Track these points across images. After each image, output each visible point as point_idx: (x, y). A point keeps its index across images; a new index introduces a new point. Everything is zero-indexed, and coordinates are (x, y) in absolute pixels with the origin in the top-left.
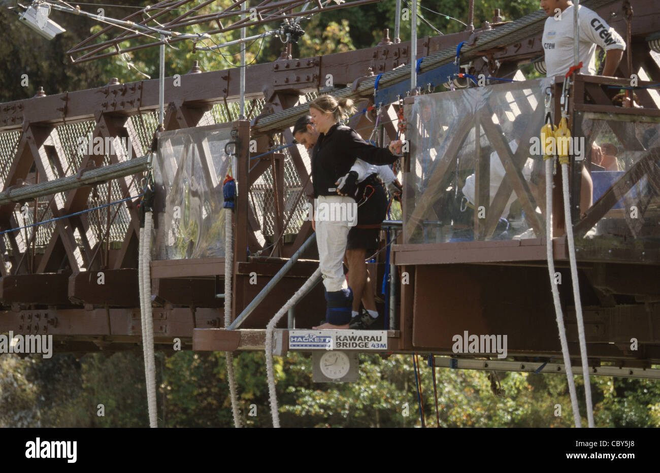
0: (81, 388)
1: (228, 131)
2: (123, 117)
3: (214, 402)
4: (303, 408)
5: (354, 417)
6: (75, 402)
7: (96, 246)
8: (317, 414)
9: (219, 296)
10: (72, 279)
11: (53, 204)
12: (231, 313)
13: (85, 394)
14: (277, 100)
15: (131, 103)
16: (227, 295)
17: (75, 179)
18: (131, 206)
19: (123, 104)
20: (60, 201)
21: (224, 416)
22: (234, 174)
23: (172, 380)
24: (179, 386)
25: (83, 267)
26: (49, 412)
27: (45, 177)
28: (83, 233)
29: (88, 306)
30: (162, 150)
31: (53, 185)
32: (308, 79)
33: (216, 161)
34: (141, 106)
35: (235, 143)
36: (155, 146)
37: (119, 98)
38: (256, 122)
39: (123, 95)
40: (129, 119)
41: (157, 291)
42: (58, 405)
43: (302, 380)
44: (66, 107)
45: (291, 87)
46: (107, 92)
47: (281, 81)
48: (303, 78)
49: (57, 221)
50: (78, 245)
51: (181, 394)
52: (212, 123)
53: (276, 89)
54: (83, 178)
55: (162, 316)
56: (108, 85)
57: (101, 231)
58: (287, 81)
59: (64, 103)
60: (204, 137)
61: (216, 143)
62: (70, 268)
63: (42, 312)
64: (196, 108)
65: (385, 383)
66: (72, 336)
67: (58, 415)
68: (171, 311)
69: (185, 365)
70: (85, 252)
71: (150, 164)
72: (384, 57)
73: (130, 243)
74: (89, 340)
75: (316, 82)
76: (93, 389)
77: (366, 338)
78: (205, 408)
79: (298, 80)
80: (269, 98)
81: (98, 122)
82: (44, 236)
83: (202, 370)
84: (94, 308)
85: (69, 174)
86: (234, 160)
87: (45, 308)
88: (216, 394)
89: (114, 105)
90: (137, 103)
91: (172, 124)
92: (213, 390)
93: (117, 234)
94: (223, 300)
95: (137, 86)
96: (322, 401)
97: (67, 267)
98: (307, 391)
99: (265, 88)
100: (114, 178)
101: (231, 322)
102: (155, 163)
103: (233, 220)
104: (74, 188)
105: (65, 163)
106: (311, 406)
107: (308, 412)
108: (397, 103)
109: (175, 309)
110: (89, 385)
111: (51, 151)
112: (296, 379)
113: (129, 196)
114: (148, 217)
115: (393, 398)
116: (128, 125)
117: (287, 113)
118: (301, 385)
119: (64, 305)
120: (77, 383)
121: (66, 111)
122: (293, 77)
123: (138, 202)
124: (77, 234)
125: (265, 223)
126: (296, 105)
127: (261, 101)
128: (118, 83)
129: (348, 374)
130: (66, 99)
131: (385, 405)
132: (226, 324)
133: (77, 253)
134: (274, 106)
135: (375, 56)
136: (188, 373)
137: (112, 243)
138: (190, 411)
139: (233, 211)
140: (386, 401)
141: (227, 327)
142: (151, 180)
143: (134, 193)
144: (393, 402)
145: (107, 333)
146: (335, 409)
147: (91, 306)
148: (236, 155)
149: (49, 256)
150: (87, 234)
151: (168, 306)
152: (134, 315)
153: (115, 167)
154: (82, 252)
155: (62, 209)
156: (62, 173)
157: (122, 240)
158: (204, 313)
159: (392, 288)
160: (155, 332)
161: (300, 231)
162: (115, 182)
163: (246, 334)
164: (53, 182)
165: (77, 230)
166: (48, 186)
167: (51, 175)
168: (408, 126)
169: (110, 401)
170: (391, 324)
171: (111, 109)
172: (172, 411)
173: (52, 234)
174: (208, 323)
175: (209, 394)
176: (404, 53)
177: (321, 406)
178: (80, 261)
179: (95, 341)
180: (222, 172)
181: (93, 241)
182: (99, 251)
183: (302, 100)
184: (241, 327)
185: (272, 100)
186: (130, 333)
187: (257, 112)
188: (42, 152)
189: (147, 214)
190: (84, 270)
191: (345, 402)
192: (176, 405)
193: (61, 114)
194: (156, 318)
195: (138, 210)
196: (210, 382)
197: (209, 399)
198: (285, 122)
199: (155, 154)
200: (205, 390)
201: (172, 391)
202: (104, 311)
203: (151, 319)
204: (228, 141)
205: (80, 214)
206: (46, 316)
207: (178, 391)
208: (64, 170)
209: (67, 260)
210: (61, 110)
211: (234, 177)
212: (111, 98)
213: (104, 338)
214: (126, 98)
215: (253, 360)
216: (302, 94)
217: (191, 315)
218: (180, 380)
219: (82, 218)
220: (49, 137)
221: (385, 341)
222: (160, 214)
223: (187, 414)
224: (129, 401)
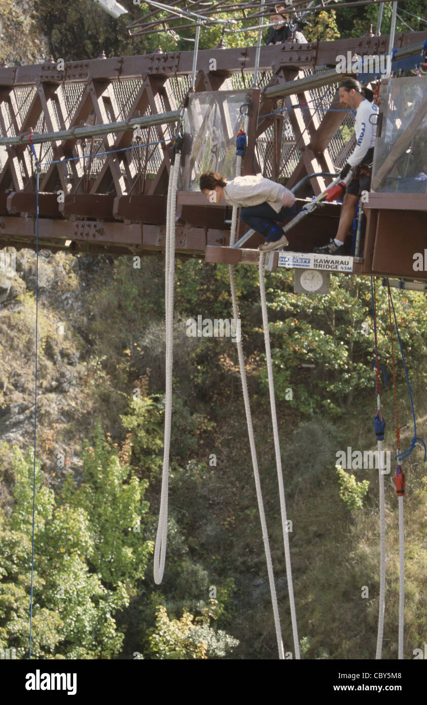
0: (113, 279)
1: (244, 95)
2: (163, 78)
3: (212, 296)
4: (278, 305)
5: (316, 315)
6: (107, 288)
7: (136, 176)
8: (288, 310)
9: (227, 221)
10: (116, 200)
11: (106, 142)
12: (236, 235)
13: (115, 283)
14: (282, 74)
15: (171, 68)
16: (233, 221)
17: (124, 124)
18: (164, 147)
19: (164, 69)
20: (111, 140)
21: (218, 307)
22: (246, 130)
23: (181, 277)
24: (186, 283)
25: (125, 191)
26: (88, 295)
27: (101, 121)
28: (127, 165)
29: (126, 221)
30: (192, 106)
31: (107, 127)
32: (307, 59)
33: (233, 119)
34: (178, 71)
35: (248, 105)
36: (187, 103)
37: (162, 64)
38: (265, 90)
39: (165, 61)
40: (168, 80)
41: (180, 214)
42: (95, 290)
43: (279, 284)
44: (121, 68)
45: (293, 64)
46: (152, 59)
47: (286, 59)
48: (303, 58)
49: (108, 154)
50: (122, 174)
51: (187, 289)
52: (231, 88)
53: (282, 65)
54: (130, 123)
55: (182, 233)
56: (154, 53)
57: (140, 165)
58: (291, 59)
59: (120, 65)
60: (224, 99)
61: (233, 104)
62: (115, 191)
63: (92, 223)
64: (219, 76)
65: (343, 291)
66: (113, 243)
67: (94, 297)
68: (189, 230)
69: (192, 267)
70: (128, 180)
71: (182, 117)
72: (367, 46)
73: (162, 176)
74: (126, 246)
75: (313, 62)
76: (121, 281)
77: (337, 262)
78: (204, 300)
79: (299, 59)
80: (276, 71)
81: (144, 81)
82: (98, 165)
83: (203, 272)
84: (131, 223)
85: (119, 120)
86: (247, 119)
87: (94, 220)
88: (213, 290)
89: (157, 69)
90: (174, 69)
91: (200, 87)
92: (211, 287)
93: (153, 168)
94: (230, 225)
95: (176, 55)
96: (293, 301)
97: (113, 191)
98: (283, 293)
99: (273, 63)
100: (152, 125)
101: (235, 242)
102: (186, 117)
103: (242, 164)
104: (122, 131)
105: (117, 112)
106: (284, 304)
107: (282, 308)
108: (374, 82)
109: (192, 229)
110: (119, 277)
111: (107, 101)
112: (274, 284)
113: (163, 139)
114: (178, 157)
115: (347, 302)
116: (167, 85)
117: (289, 84)
118: (278, 288)
119: (109, 219)
120: (110, 274)
121: (120, 71)
122: (295, 56)
123: (170, 145)
124: (122, 165)
125: (265, 168)
126: (296, 79)
127: (270, 74)
128: (161, 52)
129: (321, 288)
130: (121, 62)
131: (340, 307)
132: (231, 244)
133: (122, 181)
134: (279, 78)
135: (360, 45)
136: (193, 273)
137: (148, 175)
138: (193, 302)
139: (243, 157)
140: (342, 304)
141: (231, 246)
142: (182, 129)
143: (167, 138)
144: (346, 305)
145: (139, 242)
146: (303, 308)
147: (129, 221)
148: (248, 114)
149: (100, 180)
150: (130, 167)
151: (187, 226)
152: (161, 231)
153: (154, 117)
154: (125, 180)
155: (112, 146)
156: (114, 119)
157: (156, 173)
158: (214, 233)
159: (359, 225)
160: (176, 245)
161: (291, 176)
162: (153, 128)
163: (246, 252)
164: (107, 125)
165: (122, 162)
166: (103, 128)
167: (106, 120)
168: (382, 102)
169: (134, 290)
170: (356, 253)
171: (154, 72)
172: (180, 301)
173: (104, 165)
174: (217, 241)
175: (208, 290)
176: (383, 44)
177: (292, 305)
178: (123, 187)
179: (130, 248)
180: (237, 127)
181: (133, 171)
182: (138, 181)
183: (301, 75)
184: (243, 247)
185: (277, 73)
186: (157, 244)
187: (266, 82)
188: (100, 101)
189: (177, 155)
190: (126, 194)
191: (311, 303)
192: (182, 296)
193: (117, 73)
194: (178, 234)
195: (170, 151)
196: (209, 281)
197: (208, 294)
198: (287, 92)
199: (186, 110)
200: (205, 287)
201: (180, 285)
202: (139, 226)
203: (174, 235)
204: (242, 103)
205: (126, 151)
206: (95, 226)
207: (185, 286)
208: (116, 116)
209: (113, 184)
210: (117, 70)
211: (246, 132)
212: (156, 64)
213: (137, 246)
214: (166, 65)
215: (243, 267)
216: (301, 70)
217: (204, 233)
218: (187, 278)
219: (127, 154)
220: (106, 90)
221: (351, 265)
222: (187, 156)
223: (191, 304)
224: (148, 291)
